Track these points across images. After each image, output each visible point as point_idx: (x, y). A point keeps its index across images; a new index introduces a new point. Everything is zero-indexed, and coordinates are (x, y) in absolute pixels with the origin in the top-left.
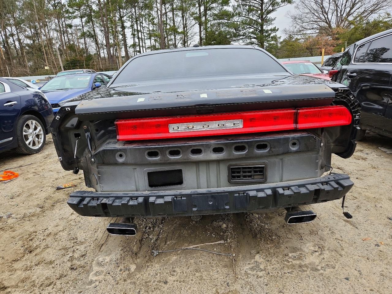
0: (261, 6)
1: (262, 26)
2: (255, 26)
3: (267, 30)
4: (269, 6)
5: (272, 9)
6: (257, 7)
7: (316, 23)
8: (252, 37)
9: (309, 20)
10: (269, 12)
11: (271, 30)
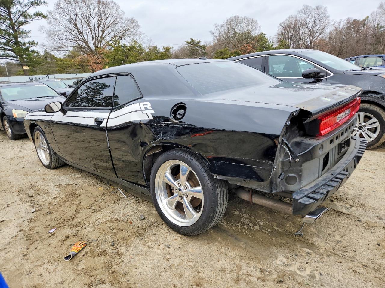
0: (8, 15)
1: (16, 38)
2: (8, 37)
3: (24, 43)
4: (19, 17)
5: (24, 21)
6: (4, 16)
7: (76, 42)
8: (6, 48)
9: (67, 38)
10: (22, 23)
11: (29, 43)
